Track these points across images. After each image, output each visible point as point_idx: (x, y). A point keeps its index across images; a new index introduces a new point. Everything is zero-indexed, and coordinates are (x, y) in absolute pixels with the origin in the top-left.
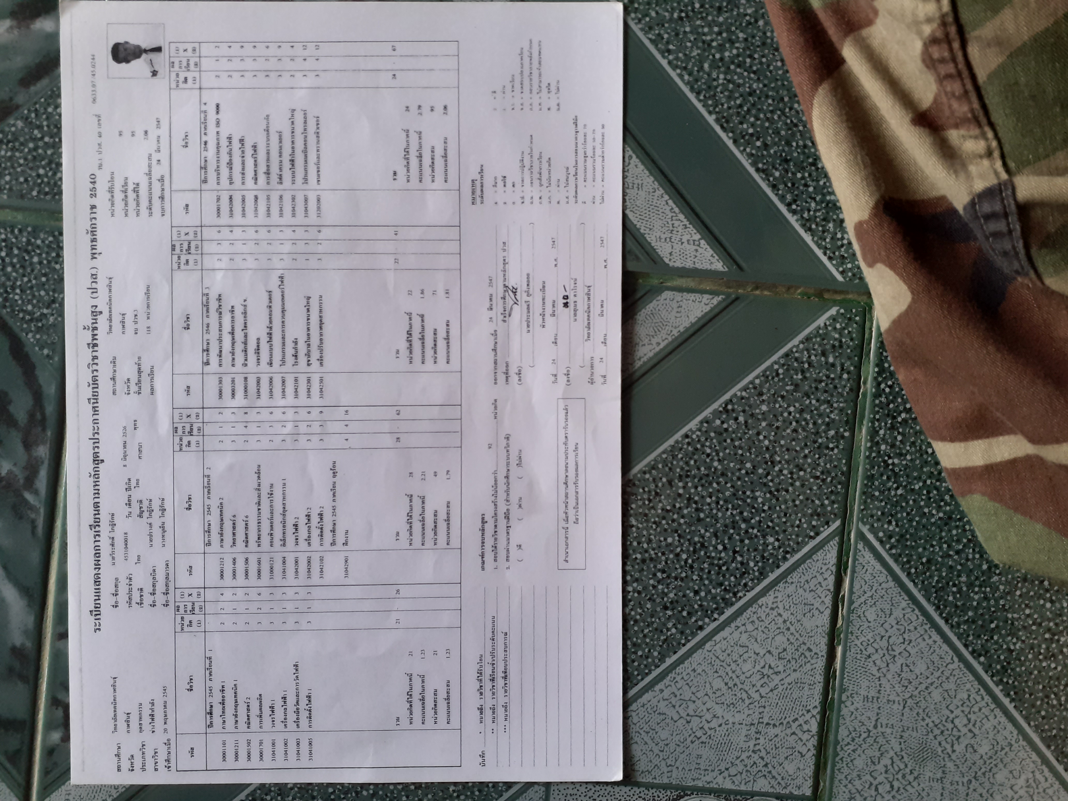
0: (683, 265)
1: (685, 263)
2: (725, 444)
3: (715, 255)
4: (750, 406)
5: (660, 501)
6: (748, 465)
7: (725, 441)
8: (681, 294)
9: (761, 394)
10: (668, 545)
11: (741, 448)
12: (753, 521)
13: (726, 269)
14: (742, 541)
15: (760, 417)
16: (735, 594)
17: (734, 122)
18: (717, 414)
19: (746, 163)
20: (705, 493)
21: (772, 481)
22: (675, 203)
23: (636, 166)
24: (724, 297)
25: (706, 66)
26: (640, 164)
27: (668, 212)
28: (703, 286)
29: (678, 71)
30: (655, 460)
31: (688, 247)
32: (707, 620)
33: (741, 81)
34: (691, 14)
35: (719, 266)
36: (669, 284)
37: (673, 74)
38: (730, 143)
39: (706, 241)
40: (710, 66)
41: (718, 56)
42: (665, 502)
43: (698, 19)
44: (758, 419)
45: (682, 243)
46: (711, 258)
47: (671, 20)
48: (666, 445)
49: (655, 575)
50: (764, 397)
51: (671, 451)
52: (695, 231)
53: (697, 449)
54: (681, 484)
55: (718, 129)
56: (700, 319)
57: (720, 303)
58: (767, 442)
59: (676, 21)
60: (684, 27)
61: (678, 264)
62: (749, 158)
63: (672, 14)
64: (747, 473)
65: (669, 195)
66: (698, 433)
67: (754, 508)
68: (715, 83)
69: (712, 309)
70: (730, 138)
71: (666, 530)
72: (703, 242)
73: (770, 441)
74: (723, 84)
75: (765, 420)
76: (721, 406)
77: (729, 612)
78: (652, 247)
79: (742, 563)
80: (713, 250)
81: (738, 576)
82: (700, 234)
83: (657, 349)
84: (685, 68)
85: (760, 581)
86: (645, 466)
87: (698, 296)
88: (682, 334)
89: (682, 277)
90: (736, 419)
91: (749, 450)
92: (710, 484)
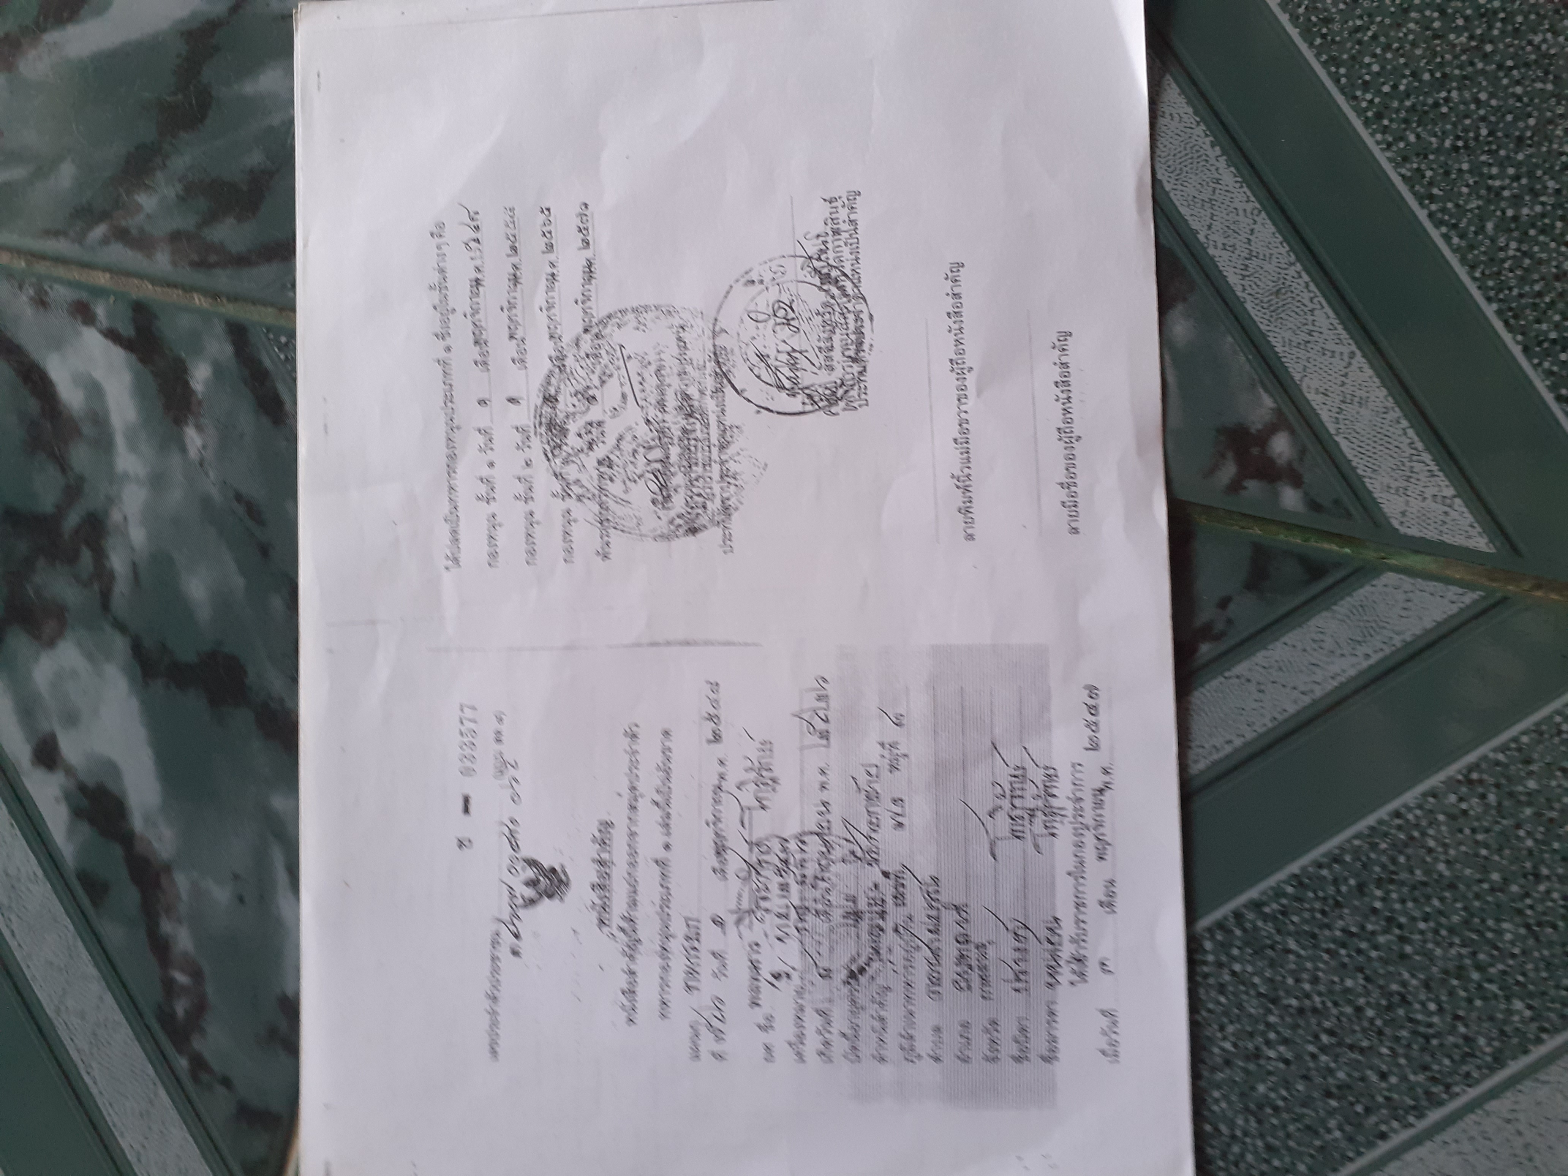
0: (1421, 535)
1: (1426, 531)
2: (1460, 836)
3: (1476, 525)
4: (1509, 779)
5: (1341, 917)
6: (1495, 876)
7: (1461, 831)
8: (1411, 580)
9: (1528, 762)
10: (1347, 991)
11: (1487, 846)
12: (1492, 970)
13: (1493, 551)
14: (1470, 1001)
15: (1523, 798)
16: (1448, 1087)
17: (1525, 319)
18: (1452, 784)
19: (1541, 385)
20: (1417, 914)
21: (1531, 907)
22: (1418, 434)
23: (1360, 368)
24: (1482, 593)
25: (1490, 226)
26: (1366, 367)
27: (1404, 447)
28: (1449, 572)
29: (1444, 229)
30: (1341, 848)
31: (1434, 506)
32: (1395, 1124)
33: (1544, 256)
34: (1472, 143)
35: (1481, 543)
36: (1393, 561)
37: (1435, 234)
38: (1517, 351)
39: (1464, 501)
40: (1496, 227)
41: (1510, 213)
42: (1349, 919)
43: (1484, 152)
44: (1519, 802)
45: (1425, 499)
46: (1469, 529)
47: (1438, 151)
48: (1362, 826)
49: (1317, 1037)
50: (1534, 767)
51: (1369, 836)
52: (1447, 483)
53: (1412, 838)
54: (1379, 893)
55: (1499, 325)
56: (1439, 624)
57: (1475, 602)
58: (1529, 843)
59: (1448, 152)
60: (1460, 163)
61: (1414, 532)
62: (1547, 379)
63: (1443, 141)
64: (1493, 890)
65: (1410, 421)
66: (1418, 812)
67: (1497, 948)
68: (1502, 255)
69: (1462, 610)
70: (1518, 343)
71: (1344, 965)
72: (1458, 501)
73: (1536, 840)
74: (1514, 257)
75: (1529, 804)
76: (1460, 772)
77: (1435, 1116)
78: (1374, 499)
79: (1466, 1038)
80: (1475, 517)
81: (1457, 1057)
82: (1455, 488)
83: (1365, 664)
84: (1455, 226)
85: (1492, 1070)
86: (1324, 855)
87: (1439, 586)
88: (1407, 644)
89: (1417, 552)
90: (1483, 797)
91: (1500, 850)
92: (1428, 898)
